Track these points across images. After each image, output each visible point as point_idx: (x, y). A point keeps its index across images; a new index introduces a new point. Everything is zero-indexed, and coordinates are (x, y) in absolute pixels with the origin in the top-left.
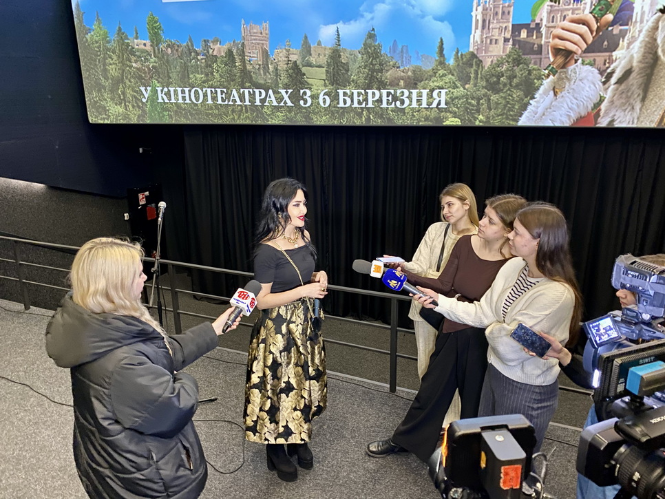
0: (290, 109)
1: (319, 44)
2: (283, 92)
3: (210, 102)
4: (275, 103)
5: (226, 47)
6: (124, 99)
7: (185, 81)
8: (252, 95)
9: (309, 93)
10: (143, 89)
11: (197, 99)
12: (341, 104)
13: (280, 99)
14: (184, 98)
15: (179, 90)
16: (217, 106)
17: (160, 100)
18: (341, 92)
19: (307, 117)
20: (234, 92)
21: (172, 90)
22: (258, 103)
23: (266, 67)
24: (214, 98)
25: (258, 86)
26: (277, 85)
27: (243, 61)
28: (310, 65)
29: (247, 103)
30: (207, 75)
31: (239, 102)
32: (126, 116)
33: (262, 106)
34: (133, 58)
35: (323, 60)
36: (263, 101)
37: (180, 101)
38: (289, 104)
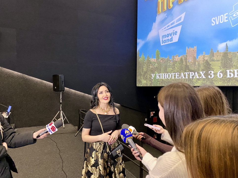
0: (204, 80)
1: (218, 51)
2: (201, 72)
3: (173, 78)
4: (198, 77)
5: (180, 57)
6: (147, 79)
7: (166, 71)
8: (189, 75)
9: (212, 72)
10: (152, 75)
11: (169, 77)
12: (228, 76)
13: (200, 75)
14: (164, 77)
15: (163, 74)
16: (175, 79)
17: (157, 78)
18: (228, 71)
19: (212, 83)
20: (182, 74)
21: (161, 74)
22: (191, 78)
24: (175, 77)
25: (191, 71)
26: (199, 70)
27: (186, 62)
28: (213, 60)
29: (187, 78)
30: (173, 68)
31: (184, 78)
32: (147, 84)
33: (193, 79)
35: (220, 58)
36: (193, 77)
38: (204, 77)
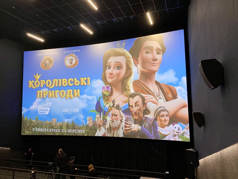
0: (60, 133)
1: (65, 122)
2: (59, 130)
3: (46, 131)
4: (57, 132)
5: (49, 122)
6: (29, 130)
7: (41, 127)
8: (53, 130)
9: (63, 130)
10: (33, 129)
11: (43, 131)
12: (68, 132)
13: (58, 131)
14: (41, 130)
15: (40, 129)
16: (47, 132)
17: (36, 131)
18: (68, 130)
19: (63, 134)
20: (50, 129)
21: (39, 129)
22: (54, 131)
23: (56, 126)
24: (46, 130)
25: (54, 129)
26: (58, 129)
27: (52, 124)
28: (63, 125)
29: (52, 131)
30: (45, 126)
31: (51, 131)
32: (29, 133)
33: (55, 132)
34: (32, 123)
35: (65, 125)
36: (55, 131)
37: (40, 131)
38: (60, 132)
